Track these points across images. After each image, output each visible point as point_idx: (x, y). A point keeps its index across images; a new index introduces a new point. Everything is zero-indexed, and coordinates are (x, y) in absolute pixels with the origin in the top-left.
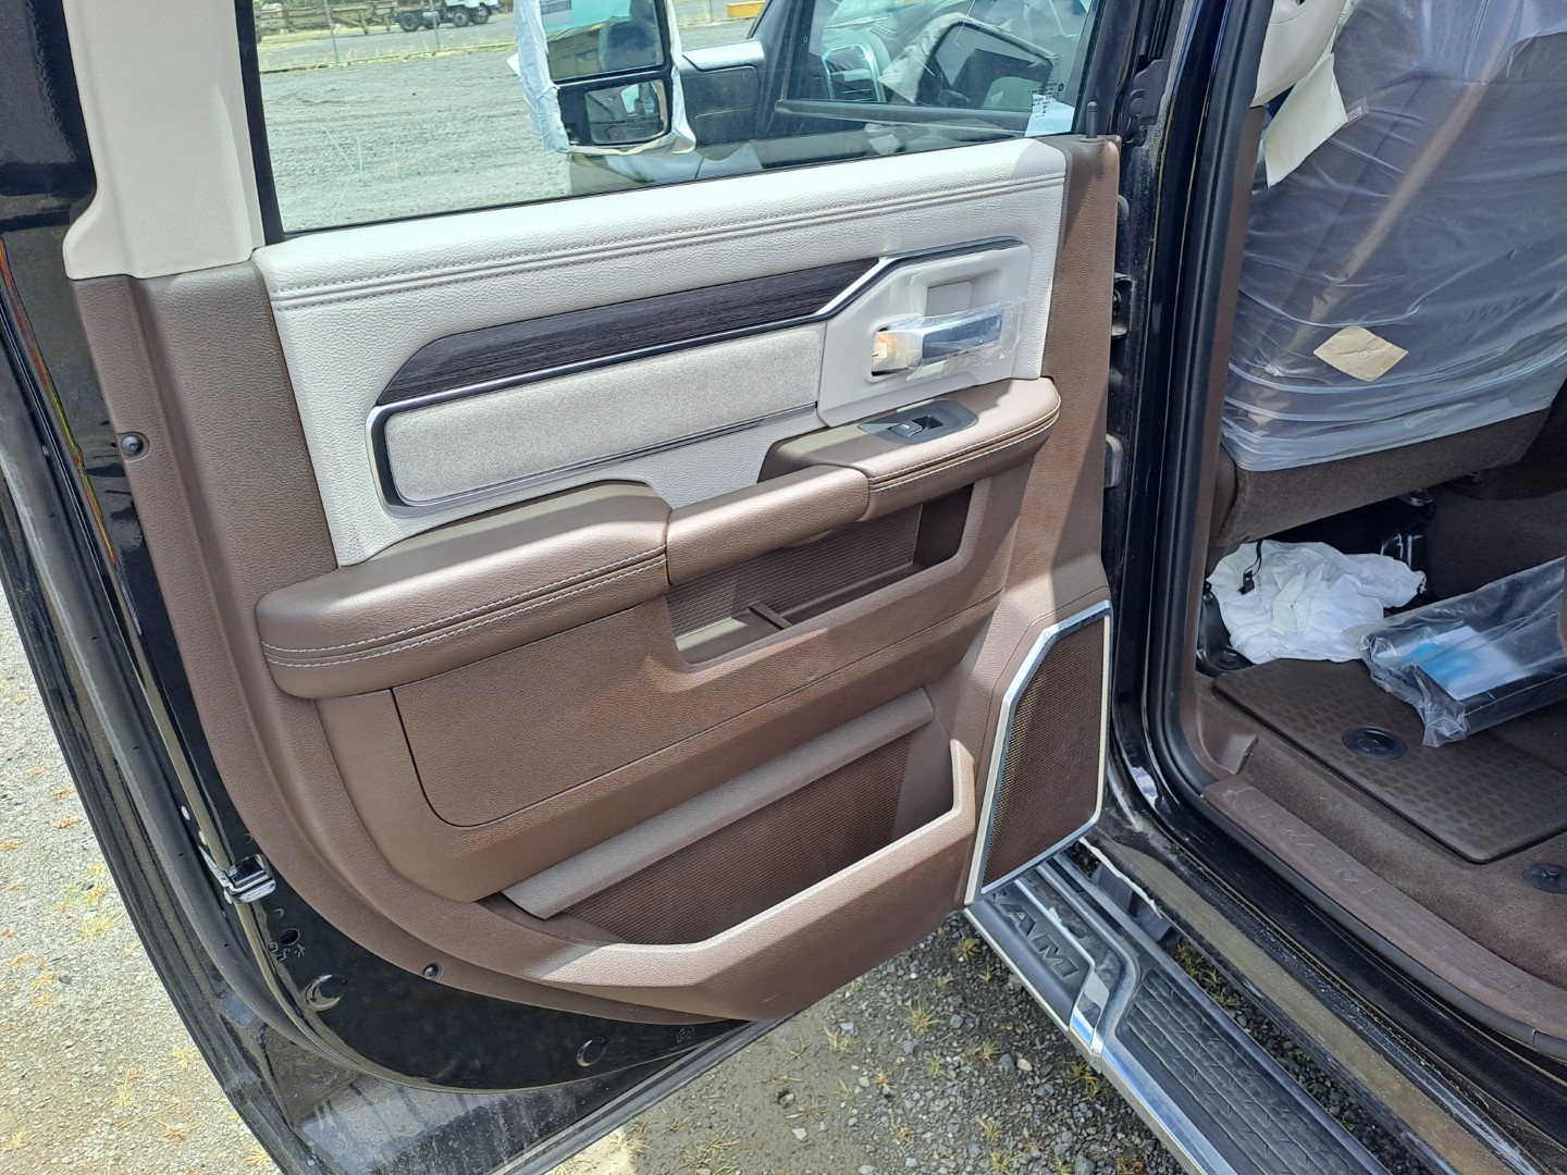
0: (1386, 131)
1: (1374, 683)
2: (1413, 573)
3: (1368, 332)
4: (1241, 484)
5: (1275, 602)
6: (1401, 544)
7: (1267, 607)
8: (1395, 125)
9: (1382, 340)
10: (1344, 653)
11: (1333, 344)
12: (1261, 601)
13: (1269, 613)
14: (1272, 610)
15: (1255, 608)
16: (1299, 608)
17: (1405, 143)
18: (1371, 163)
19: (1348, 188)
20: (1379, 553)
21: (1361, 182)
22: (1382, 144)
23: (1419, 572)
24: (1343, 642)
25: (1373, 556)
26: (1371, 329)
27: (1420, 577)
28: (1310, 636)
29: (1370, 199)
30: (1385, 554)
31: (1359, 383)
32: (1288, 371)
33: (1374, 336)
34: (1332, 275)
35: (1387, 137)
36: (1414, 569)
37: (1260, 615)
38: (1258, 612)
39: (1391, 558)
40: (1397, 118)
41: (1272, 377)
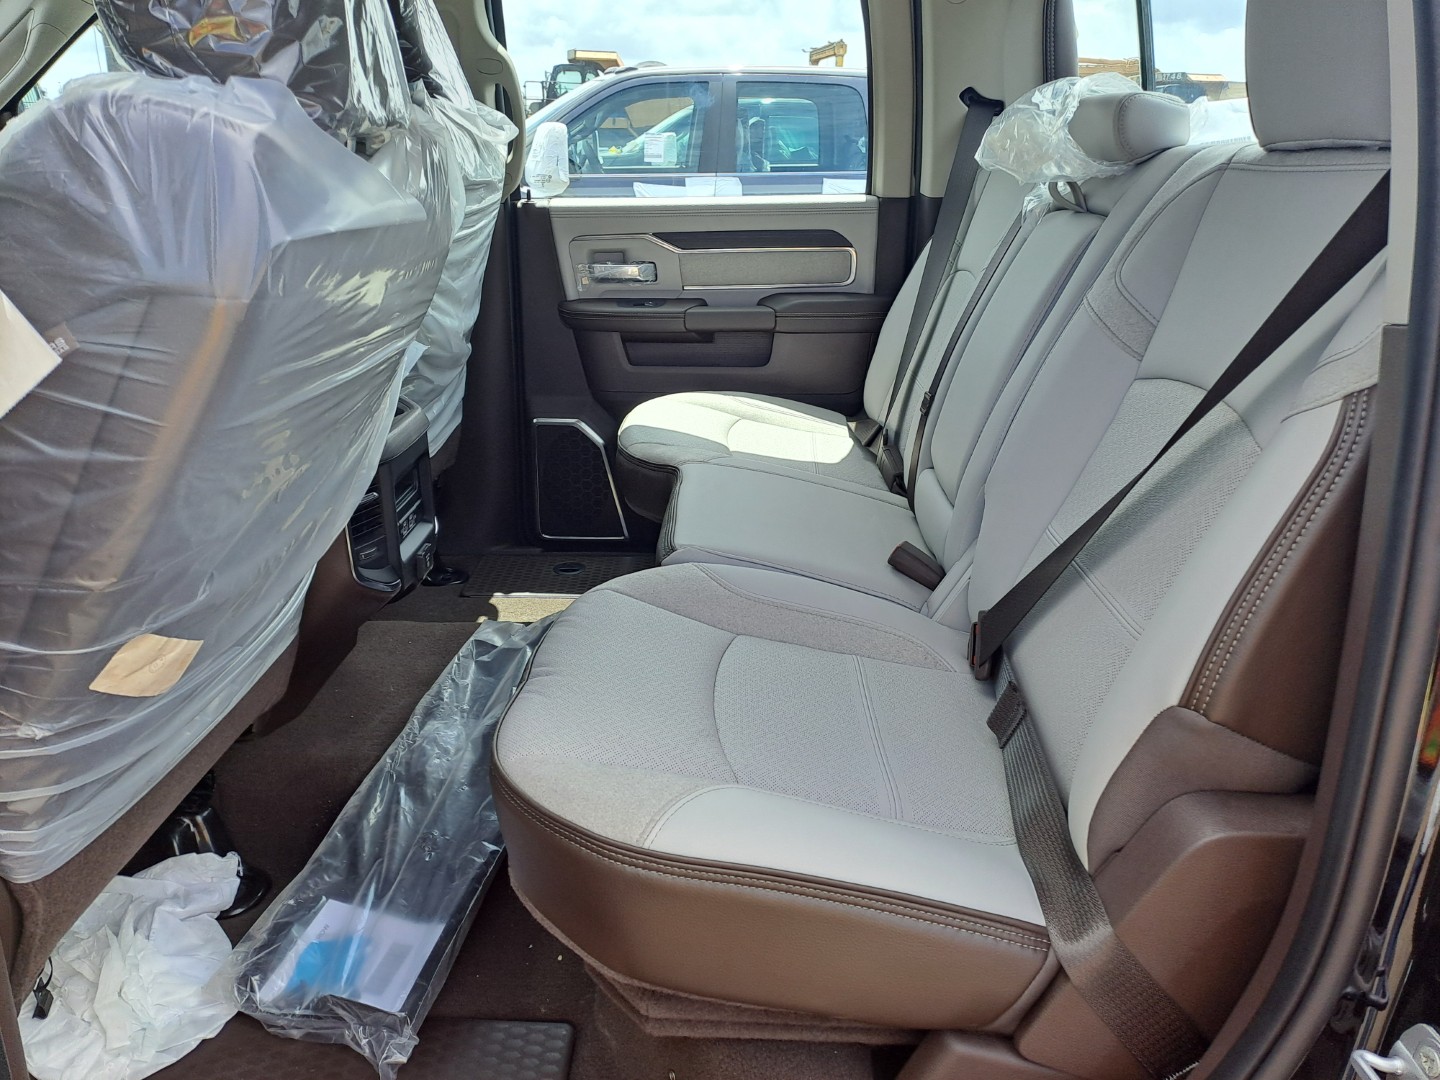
0: (117, 370)
1: (276, 1036)
2: (224, 859)
3: (157, 636)
4: (26, 905)
5: (96, 1005)
6: (192, 829)
7: (86, 1017)
8: (128, 361)
9: (175, 639)
10: (215, 1018)
11: (116, 667)
12: (73, 1014)
13: (95, 1025)
14: (96, 1017)
15: (70, 1028)
16: (131, 992)
17: (156, 385)
18: (107, 415)
19: (80, 455)
20: (175, 855)
21: (97, 442)
22: (116, 388)
23: (229, 854)
24: (204, 1003)
25: (170, 861)
26: (159, 632)
27: (233, 860)
28: (160, 1020)
29: (121, 466)
30: (182, 853)
31: (155, 700)
32: (56, 726)
33: (165, 639)
34: (92, 577)
35: (121, 378)
36: (223, 854)
37: (83, 1036)
38: (77, 1032)
39: (194, 854)
40: (129, 352)
41: (31, 742)
